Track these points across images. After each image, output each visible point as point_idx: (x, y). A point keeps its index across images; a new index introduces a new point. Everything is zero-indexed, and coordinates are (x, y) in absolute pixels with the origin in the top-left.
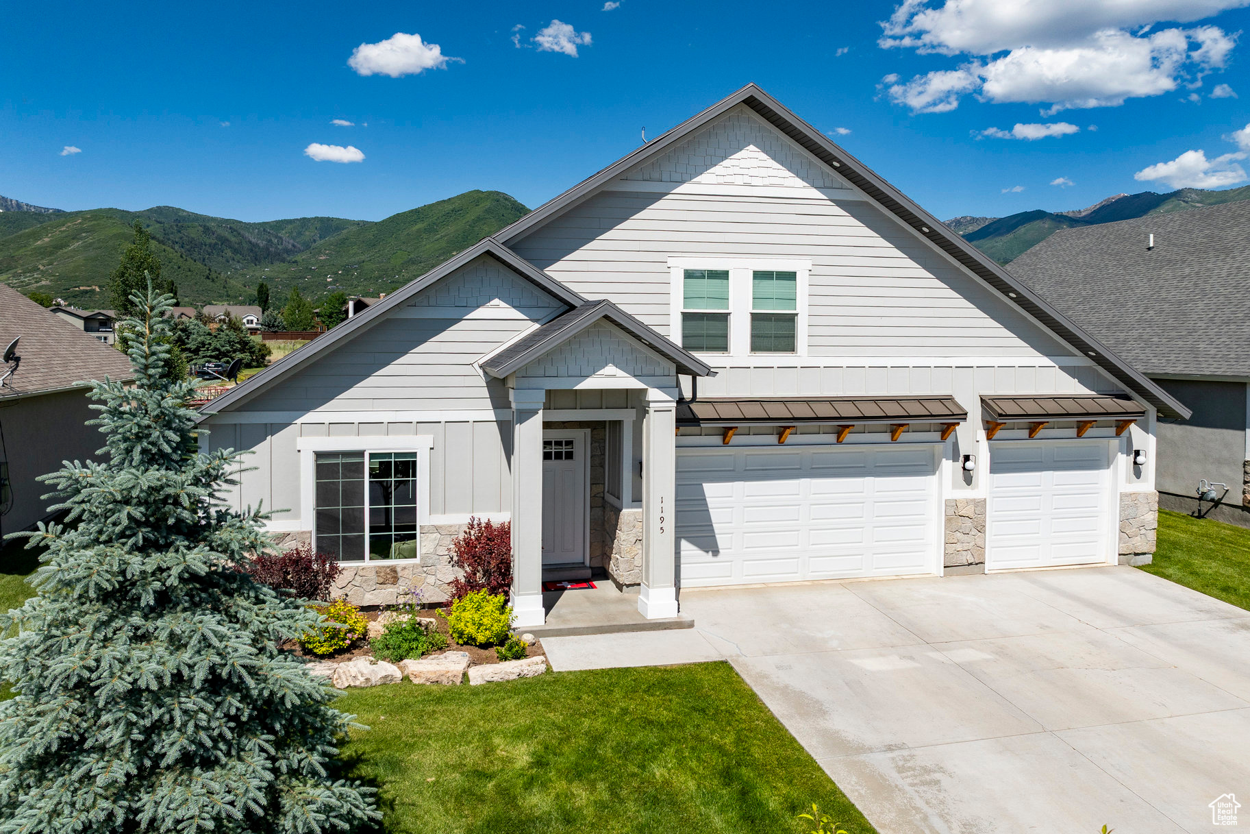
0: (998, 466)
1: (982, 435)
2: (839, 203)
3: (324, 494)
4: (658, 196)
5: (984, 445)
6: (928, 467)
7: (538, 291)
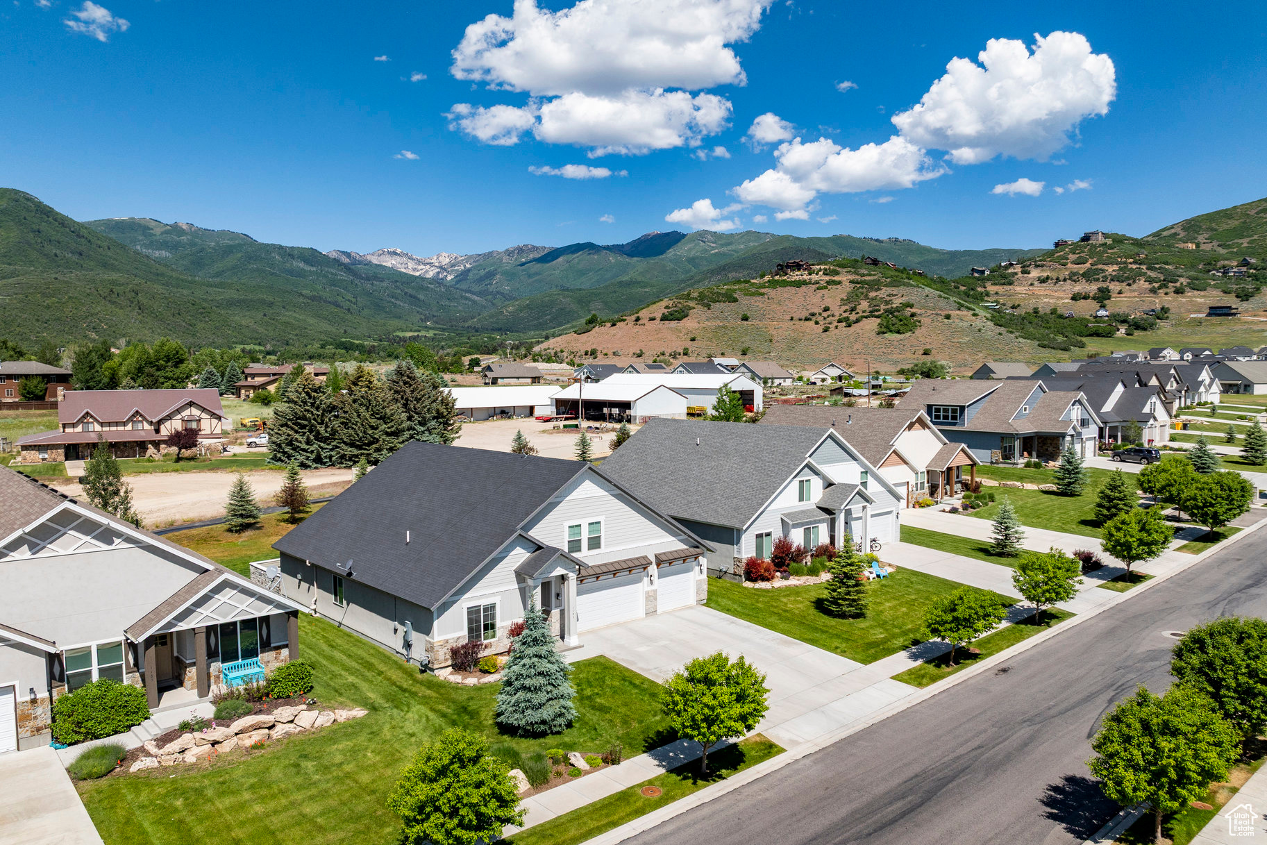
0: (660, 577)
1: (655, 567)
2: (613, 495)
3: (470, 621)
4: (560, 502)
5: (656, 570)
6: (639, 581)
7: (529, 543)
